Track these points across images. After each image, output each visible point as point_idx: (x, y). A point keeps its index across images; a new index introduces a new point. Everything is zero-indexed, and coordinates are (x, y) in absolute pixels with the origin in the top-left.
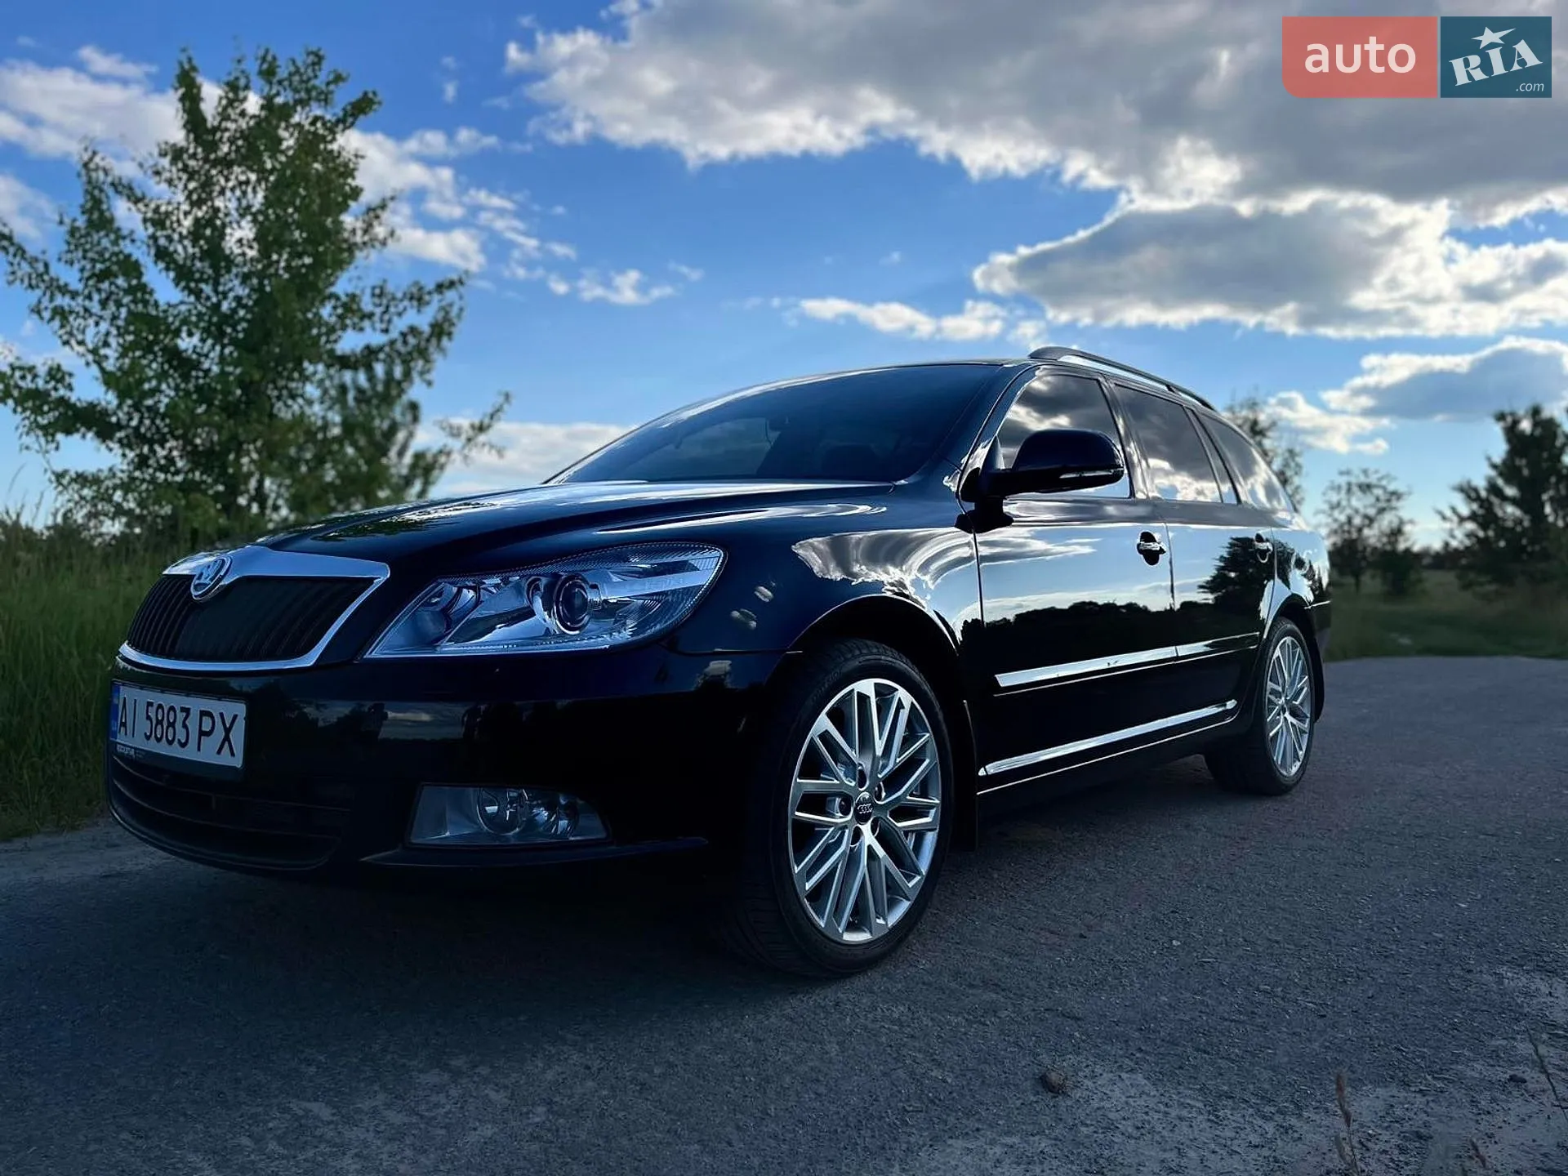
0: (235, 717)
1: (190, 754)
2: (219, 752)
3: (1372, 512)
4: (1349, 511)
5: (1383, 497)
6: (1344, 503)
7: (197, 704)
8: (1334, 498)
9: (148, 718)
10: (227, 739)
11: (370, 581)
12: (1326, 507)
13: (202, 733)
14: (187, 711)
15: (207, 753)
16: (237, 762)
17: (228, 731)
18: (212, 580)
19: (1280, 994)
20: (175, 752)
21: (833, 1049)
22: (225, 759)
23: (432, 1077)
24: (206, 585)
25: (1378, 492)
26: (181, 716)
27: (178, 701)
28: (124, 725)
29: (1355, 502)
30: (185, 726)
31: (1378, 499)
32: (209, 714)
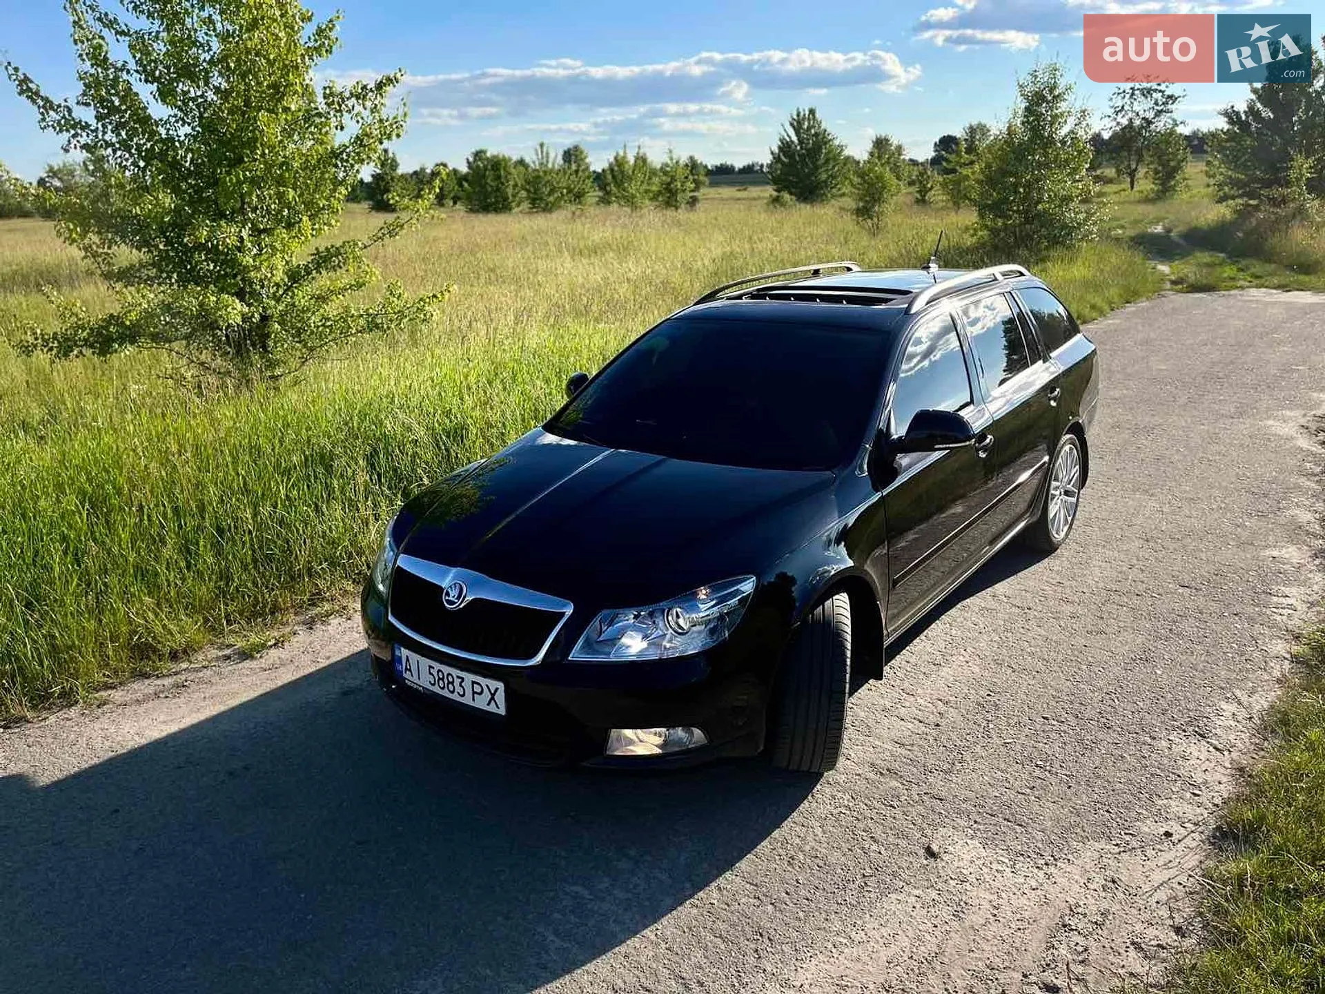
0: (497, 689)
1: (467, 700)
2: (488, 704)
3: (1150, 115)
4: (1130, 115)
5: (1161, 100)
6: (1126, 108)
7: (469, 677)
8: (1120, 104)
9: (431, 674)
10: (492, 698)
11: (563, 614)
12: (1110, 112)
13: (474, 693)
14: (463, 679)
15: (481, 703)
16: (503, 713)
17: (493, 695)
18: (458, 598)
19: (1048, 768)
20: (455, 697)
21: (819, 831)
22: (492, 708)
23: (624, 865)
24: (455, 603)
25: (1158, 96)
26: (457, 681)
27: (456, 672)
28: (410, 670)
29: (1136, 107)
30: (461, 685)
31: (1156, 104)
32: (478, 684)
